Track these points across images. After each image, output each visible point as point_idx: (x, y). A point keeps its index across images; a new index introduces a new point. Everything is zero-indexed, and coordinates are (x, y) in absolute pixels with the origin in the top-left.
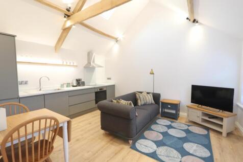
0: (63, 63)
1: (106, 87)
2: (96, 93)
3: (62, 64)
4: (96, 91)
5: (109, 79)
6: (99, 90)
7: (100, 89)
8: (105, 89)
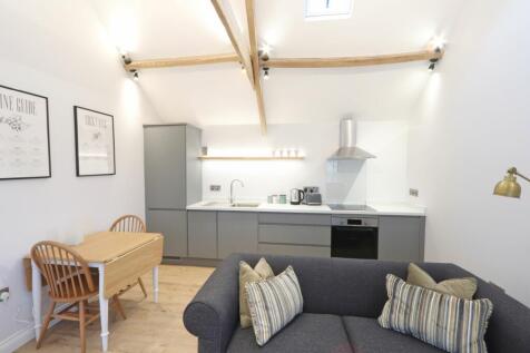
0: (274, 153)
1: (379, 217)
2: (335, 230)
3: (271, 156)
4: (336, 222)
5: (414, 193)
6: (346, 224)
7: (350, 222)
8: (373, 224)
